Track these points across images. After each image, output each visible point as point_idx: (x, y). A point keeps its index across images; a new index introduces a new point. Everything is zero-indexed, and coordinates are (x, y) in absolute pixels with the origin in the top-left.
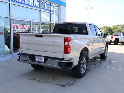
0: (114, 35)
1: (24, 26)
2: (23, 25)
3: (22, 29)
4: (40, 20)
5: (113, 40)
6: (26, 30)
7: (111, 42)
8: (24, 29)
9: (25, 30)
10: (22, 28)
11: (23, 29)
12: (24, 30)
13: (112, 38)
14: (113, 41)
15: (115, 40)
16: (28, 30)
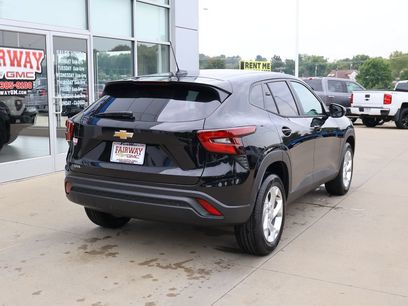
0: (397, 90)
1: (15, 53)
2: (12, 50)
3: (9, 68)
4: (88, 28)
5: (394, 108)
6: (28, 69)
7: (385, 116)
8: (19, 65)
9: (21, 70)
10: (8, 62)
11: (12, 64)
12: (15, 69)
13: (388, 100)
14: (392, 113)
15: (401, 110)
16: (35, 70)
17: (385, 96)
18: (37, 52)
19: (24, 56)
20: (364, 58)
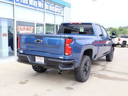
2: (27, 27)
4: (44, 21)
8: (28, 30)
10: (26, 29)
11: (27, 30)
16: (32, 31)
17: (119, 39)
18: (33, 27)
19: (30, 28)
20: (112, 28)
